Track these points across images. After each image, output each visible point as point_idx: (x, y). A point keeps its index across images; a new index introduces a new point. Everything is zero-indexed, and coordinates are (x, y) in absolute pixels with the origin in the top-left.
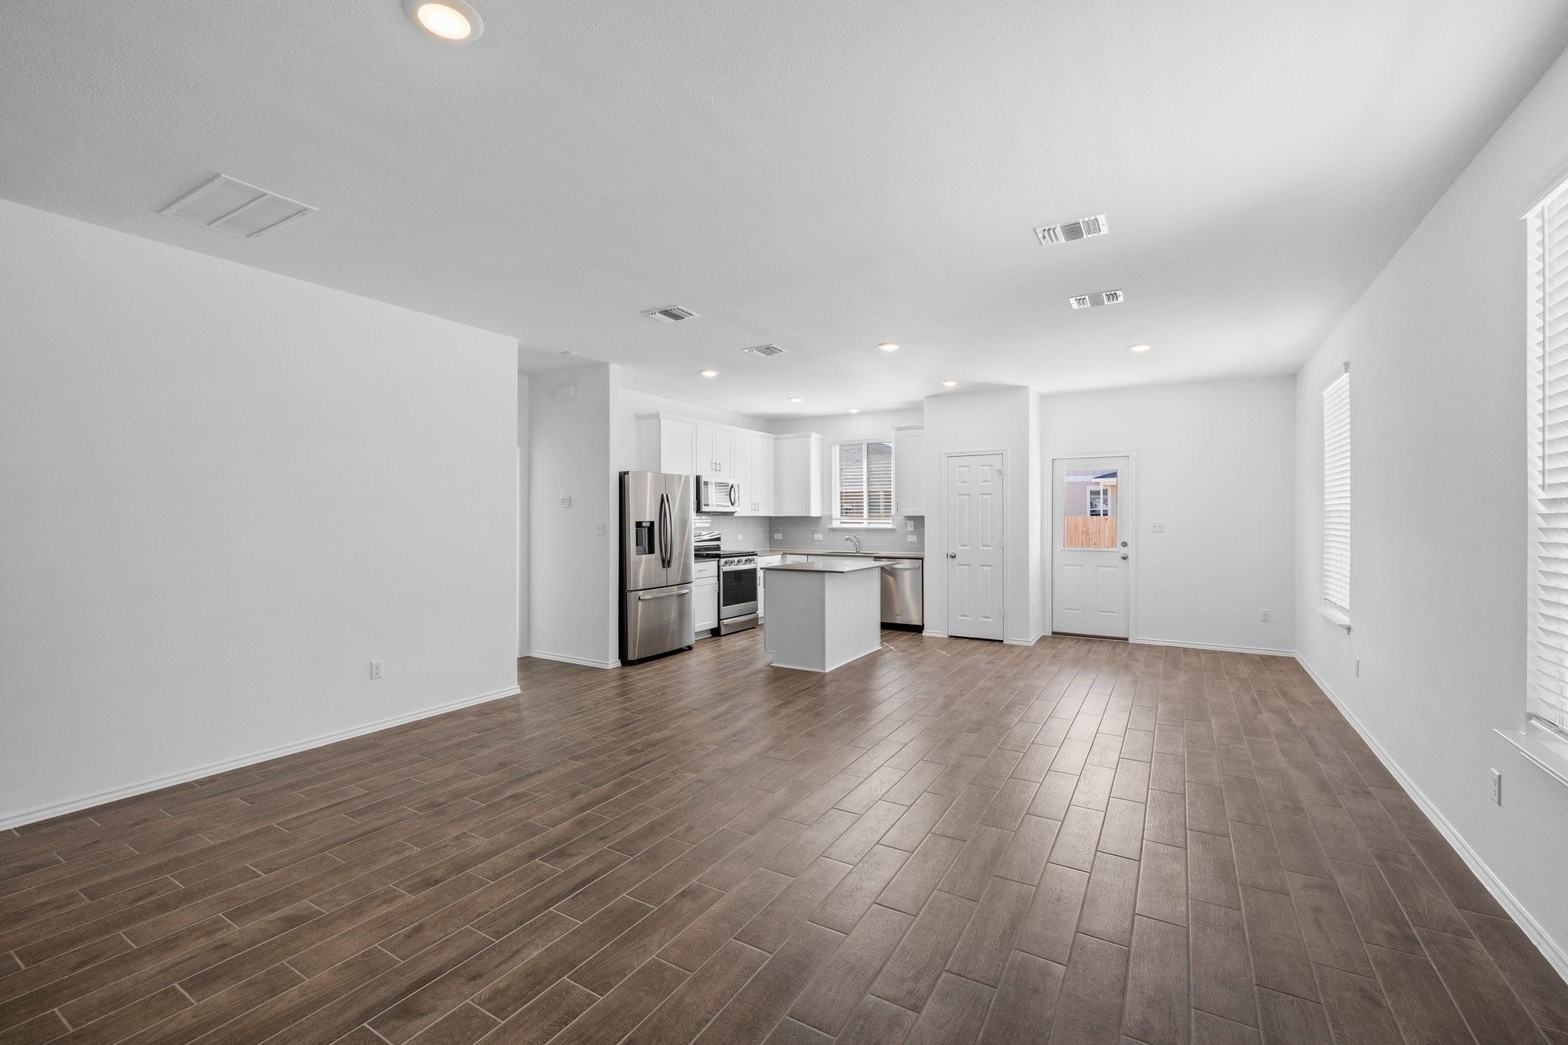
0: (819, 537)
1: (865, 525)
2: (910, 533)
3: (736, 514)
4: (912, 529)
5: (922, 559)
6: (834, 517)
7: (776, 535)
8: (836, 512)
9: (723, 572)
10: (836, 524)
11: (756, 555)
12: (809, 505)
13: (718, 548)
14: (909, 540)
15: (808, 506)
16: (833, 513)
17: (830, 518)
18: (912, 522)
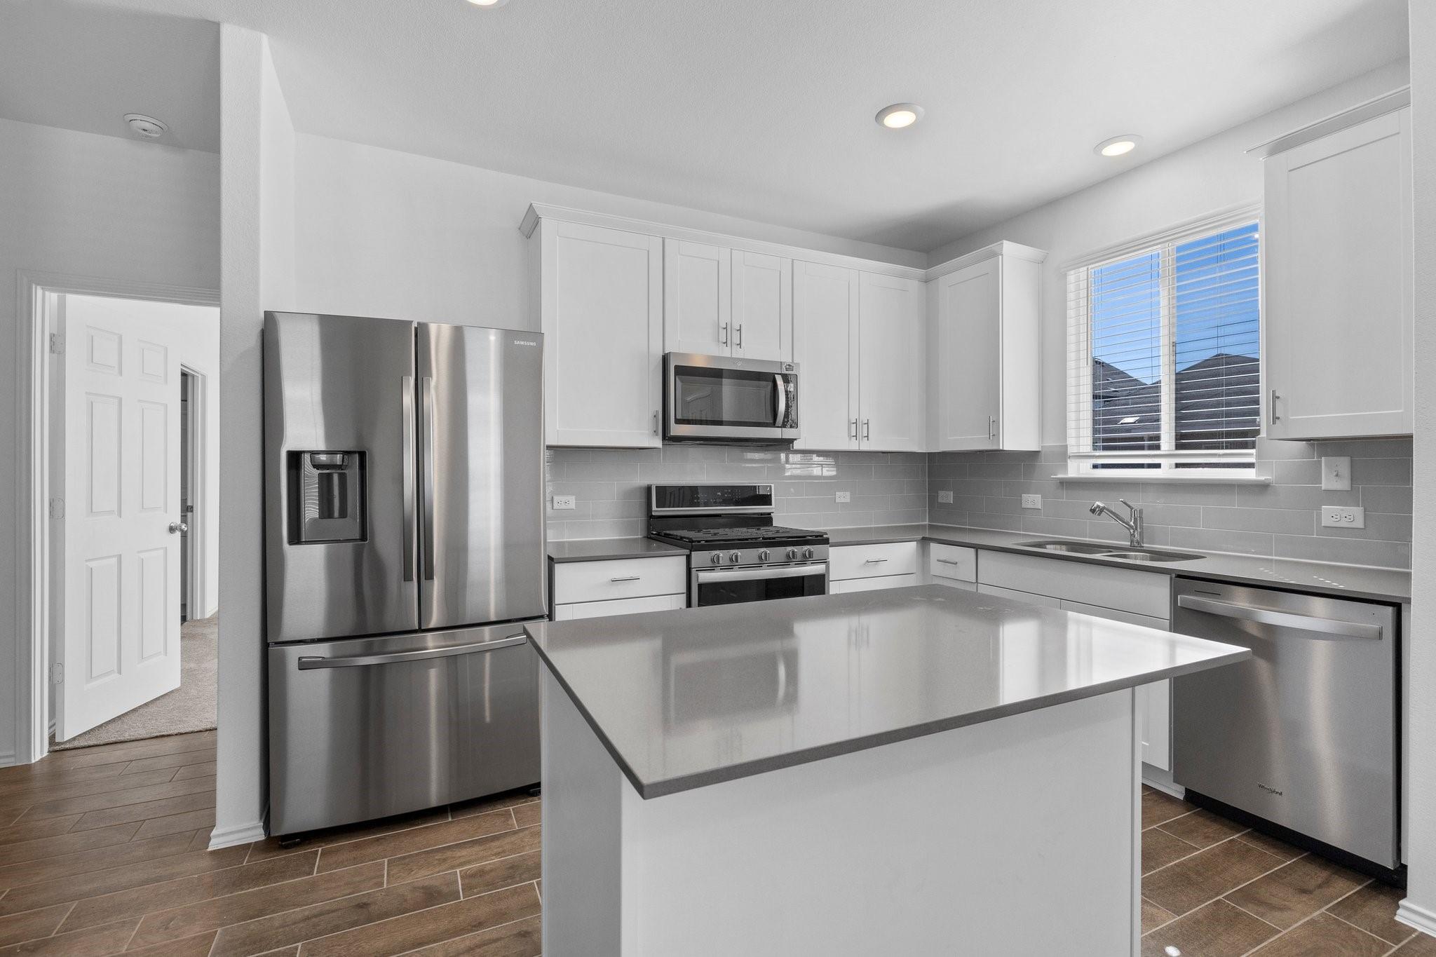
0: (1032, 500)
1: (1167, 471)
2: (1333, 497)
3: (797, 445)
4: (1343, 484)
5: (1398, 607)
6: (1071, 450)
7: (941, 493)
8: (1080, 435)
9: (700, 586)
10: (1079, 469)
11: (826, 541)
12: (996, 422)
13: (766, 520)
14: (1326, 521)
15: (993, 426)
16: (1071, 441)
17: (1063, 455)
18: (1343, 464)
